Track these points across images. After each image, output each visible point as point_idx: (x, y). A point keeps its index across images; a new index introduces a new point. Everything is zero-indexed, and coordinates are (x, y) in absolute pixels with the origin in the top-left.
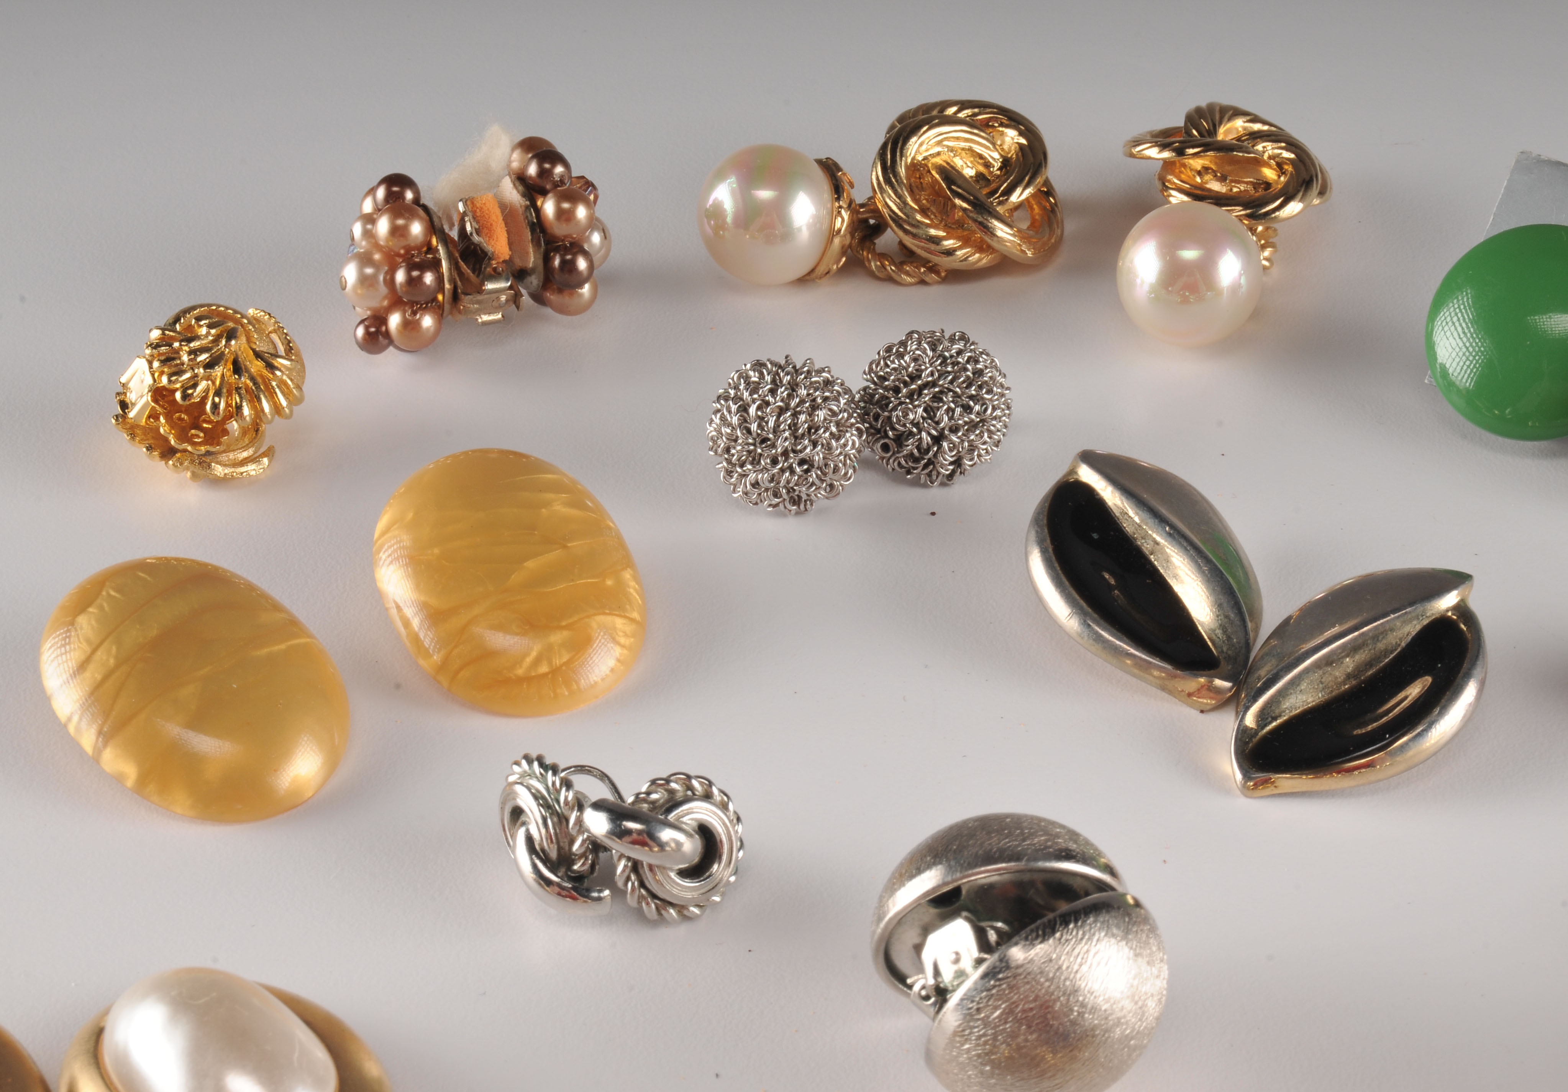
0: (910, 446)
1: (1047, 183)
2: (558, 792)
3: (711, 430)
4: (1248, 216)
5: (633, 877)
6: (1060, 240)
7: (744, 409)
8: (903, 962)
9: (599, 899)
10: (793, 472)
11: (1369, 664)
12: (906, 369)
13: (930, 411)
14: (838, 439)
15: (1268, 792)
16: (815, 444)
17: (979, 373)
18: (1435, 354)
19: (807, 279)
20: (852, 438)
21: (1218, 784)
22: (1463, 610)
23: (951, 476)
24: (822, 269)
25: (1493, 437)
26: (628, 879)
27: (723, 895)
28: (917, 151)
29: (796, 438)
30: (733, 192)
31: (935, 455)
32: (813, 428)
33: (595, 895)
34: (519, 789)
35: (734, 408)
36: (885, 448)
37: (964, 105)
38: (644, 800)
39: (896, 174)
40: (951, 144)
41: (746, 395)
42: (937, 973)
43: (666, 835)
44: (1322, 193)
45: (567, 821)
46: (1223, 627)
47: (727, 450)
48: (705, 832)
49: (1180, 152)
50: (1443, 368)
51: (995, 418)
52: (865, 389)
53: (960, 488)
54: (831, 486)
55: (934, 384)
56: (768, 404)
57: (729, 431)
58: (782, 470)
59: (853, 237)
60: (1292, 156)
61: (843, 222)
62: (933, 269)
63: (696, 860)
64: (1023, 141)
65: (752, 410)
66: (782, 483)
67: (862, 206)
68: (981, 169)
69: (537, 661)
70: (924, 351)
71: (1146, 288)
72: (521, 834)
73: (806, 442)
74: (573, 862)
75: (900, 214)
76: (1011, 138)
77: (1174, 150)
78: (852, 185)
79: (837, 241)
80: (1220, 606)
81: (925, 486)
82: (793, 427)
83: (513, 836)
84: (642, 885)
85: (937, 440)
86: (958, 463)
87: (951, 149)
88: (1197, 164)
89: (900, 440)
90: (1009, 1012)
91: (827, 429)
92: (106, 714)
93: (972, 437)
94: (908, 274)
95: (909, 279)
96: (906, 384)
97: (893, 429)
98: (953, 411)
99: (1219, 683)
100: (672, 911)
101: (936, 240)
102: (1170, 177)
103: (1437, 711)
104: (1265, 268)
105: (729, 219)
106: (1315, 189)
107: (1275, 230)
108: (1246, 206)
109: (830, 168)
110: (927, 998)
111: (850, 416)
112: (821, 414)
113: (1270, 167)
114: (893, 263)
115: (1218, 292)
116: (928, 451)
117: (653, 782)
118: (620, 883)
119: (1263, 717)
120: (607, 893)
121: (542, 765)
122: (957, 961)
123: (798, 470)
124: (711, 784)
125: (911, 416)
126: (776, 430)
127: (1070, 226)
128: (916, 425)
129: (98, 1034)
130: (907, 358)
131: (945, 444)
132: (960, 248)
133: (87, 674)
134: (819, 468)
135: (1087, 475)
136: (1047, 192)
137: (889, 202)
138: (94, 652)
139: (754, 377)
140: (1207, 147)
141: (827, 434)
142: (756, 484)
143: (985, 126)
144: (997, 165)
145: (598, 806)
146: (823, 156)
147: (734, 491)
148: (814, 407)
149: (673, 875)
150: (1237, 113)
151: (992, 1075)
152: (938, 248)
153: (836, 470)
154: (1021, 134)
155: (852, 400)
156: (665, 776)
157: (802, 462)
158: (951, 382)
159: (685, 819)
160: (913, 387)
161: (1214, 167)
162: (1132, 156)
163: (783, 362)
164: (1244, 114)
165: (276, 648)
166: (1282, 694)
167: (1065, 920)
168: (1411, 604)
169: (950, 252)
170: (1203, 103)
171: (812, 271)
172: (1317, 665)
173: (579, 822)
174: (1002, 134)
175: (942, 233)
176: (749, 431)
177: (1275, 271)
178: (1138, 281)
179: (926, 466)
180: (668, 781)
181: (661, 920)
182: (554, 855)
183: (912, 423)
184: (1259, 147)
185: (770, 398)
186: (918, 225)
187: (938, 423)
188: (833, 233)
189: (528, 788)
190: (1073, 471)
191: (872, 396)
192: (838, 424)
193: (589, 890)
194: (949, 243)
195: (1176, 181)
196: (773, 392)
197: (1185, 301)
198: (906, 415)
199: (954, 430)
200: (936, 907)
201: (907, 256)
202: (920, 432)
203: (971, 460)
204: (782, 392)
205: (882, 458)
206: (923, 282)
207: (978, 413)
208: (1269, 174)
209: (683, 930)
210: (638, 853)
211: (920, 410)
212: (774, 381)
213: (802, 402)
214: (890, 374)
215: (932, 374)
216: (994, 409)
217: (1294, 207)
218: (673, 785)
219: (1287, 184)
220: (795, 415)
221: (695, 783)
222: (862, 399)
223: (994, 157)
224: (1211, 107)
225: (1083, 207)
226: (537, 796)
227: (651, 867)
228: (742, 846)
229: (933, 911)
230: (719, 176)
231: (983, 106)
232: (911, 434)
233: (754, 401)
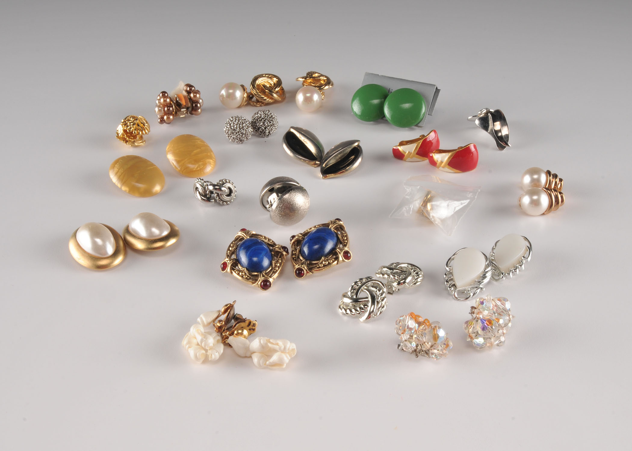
0: (260, 130)
1: (282, 87)
2: (204, 183)
3: (225, 129)
4: (319, 89)
5: (218, 197)
6: (285, 97)
7: (230, 125)
8: (265, 203)
9: (212, 201)
10: (240, 135)
11: (343, 156)
12: (259, 116)
13: (264, 123)
14: (247, 129)
15: (327, 178)
16: (243, 130)
17: (272, 116)
18: (353, 110)
19: (239, 107)
20: (250, 129)
21: (319, 178)
22: (358, 146)
23: (268, 135)
24: (242, 104)
25: (364, 122)
26: (217, 197)
27: (233, 200)
28: (258, 82)
29: (240, 129)
30: (225, 91)
31: (265, 131)
32: (243, 127)
33: (211, 201)
34: (196, 184)
35: (228, 125)
36: (256, 131)
37: (266, 74)
38: (219, 183)
39: (254, 86)
40: (264, 81)
41: (230, 122)
42: (271, 202)
43: (223, 189)
44: (332, 85)
45: (205, 188)
46: (317, 153)
47: (228, 133)
48: (229, 188)
49: (306, 79)
50: (355, 111)
51: (275, 124)
52: (252, 121)
53: (270, 137)
54: (247, 138)
55: (264, 118)
56: (234, 123)
57: (228, 129)
58: (238, 135)
59: (247, 98)
60: (326, 79)
61: (245, 95)
62: (263, 103)
63: (228, 193)
64: (277, 80)
65: (232, 125)
66: (238, 137)
67: (249, 93)
68: (270, 85)
69: (197, 168)
70: (262, 113)
71: (301, 102)
72: (198, 192)
73: (242, 129)
74: (207, 195)
75: (256, 93)
76: (275, 80)
77: (305, 79)
78: (247, 89)
79: (245, 99)
80: (317, 150)
81: (264, 137)
82: (239, 127)
83: (196, 193)
84: (219, 198)
85: (265, 128)
86: (269, 132)
87: (264, 82)
88: (309, 81)
89: (259, 129)
90: (283, 205)
91: (245, 127)
92: (122, 180)
93: (271, 127)
94: (258, 105)
95: (258, 106)
96: (259, 119)
97: (257, 127)
98: (268, 123)
99: (317, 162)
100: (225, 203)
101: (263, 98)
102: (304, 84)
103: (355, 162)
104: (323, 99)
105: (225, 96)
106: (331, 84)
107: (324, 92)
108: (318, 87)
109: (242, 86)
110: (270, 208)
111: (249, 125)
112: (244, 125)
113: (322, 81)
114: (255, 103)
115: (314, 101)
116: (264, 130)
117: (220, 180)
118: (215, 198)
119: (326, 165)
120: (213, 200)
121: (200, 179)
122: (274, 200)
123: (241, 135)
124: (230, 181)
125: (260, 124)
126: (236, 128)
127: (287, 95)
128: (261, 126)
129: (128, 226)
130: (259, 114)
131: (267, 129)
132: (267, 99)
133: (118, 174)
134: (245, 134)
135: (292, 130)
136: (282, 89)
137: (254, 92)
138: (119, 170)
139: (232, 119)
140: (310, 78)
141: (246, 128)
142: (233, 138)
143: (270, 78)
144: (273, 84)
145: (210, 185)
146: (241, 84)
147: (230, 140)
148: (243, 124)
149: (224, 196)
150: (316, 73)
151: (281, 217)
152: (263, 99)
153: (248, 134)
154: (277, 79)
155: (249, 123)
156: (222, 179)
157: (241, 133)
158: (267, 118)
159: (226, 186)
160: (260, 119)
161: (312, 81)
162: (297, 81)
163: (237, 116)
164: (317, 73)
165: (151, 168)
166: (328, 162)
167: (291, 190)
168: (350, 145)
169: (265, 100)
170: (310, 71)
171: (240, 106)
172: (334, 157)
173: (208, 188)
174: (273, 79)
175: (264, 96)
176: (232, 129)
177: (325, 100)
178: (300, 101)
179: (264, 133)
180: (222, 180)
181: (223, 205)
182: (204, 195)
183: (261, 125)
184: (320, 78)
185: (235, 122)
186: (259, 95)
187: (265, 125)
188: (244, 98)
189: (199, 184)
190: (290, 130)
191: (253, 122)
192: (247, 126)
193: (210, 200)
194: (265, 98)
195: (306, 84)
196: (235, 121)
197: (308, 103)
198: (259, 124)
199: (268, 126)
200: (270, 192)
201: (258, 101)
202: (262, 127)
203: (272, 132)
204: (237, 121)
205: (256, 133)
206: (261, 106)
207: (272, 123)
208: (322, 82)
209: (227, 206)
210: (218, 192)
211: (262, 123)
212: (235, 120)
213: (241, 123)
214: (256, 117)
215: (263, 117)
216: (275, 122)
217: (327, 87)
218: (224, 181)
219: (325, 83)
220: (240, 125)
221: (227, 181)
222: (251, 123)
223: (272, 83)
224: (311, 72)
225: (289, 92)
226: (200, 185)
227: (221, 194)
228: (236, 192)
229: (270, 193)
230: (222, 89)
231: (270, 74)
232: (261, 128)
233: (232, 123)
